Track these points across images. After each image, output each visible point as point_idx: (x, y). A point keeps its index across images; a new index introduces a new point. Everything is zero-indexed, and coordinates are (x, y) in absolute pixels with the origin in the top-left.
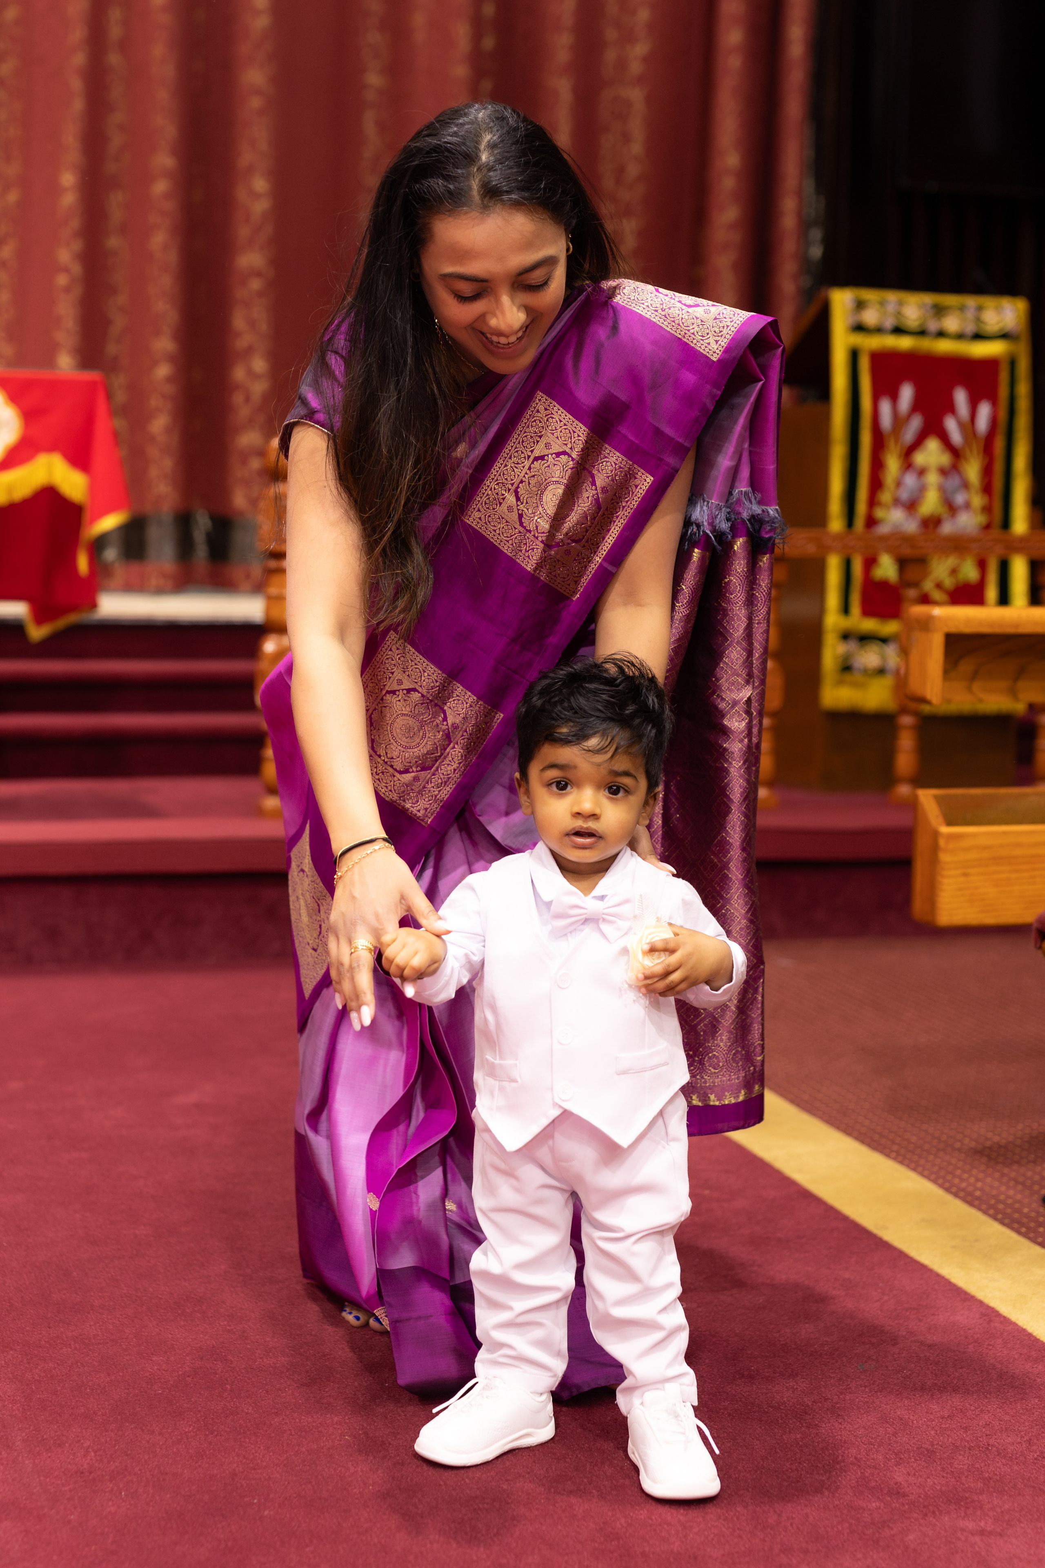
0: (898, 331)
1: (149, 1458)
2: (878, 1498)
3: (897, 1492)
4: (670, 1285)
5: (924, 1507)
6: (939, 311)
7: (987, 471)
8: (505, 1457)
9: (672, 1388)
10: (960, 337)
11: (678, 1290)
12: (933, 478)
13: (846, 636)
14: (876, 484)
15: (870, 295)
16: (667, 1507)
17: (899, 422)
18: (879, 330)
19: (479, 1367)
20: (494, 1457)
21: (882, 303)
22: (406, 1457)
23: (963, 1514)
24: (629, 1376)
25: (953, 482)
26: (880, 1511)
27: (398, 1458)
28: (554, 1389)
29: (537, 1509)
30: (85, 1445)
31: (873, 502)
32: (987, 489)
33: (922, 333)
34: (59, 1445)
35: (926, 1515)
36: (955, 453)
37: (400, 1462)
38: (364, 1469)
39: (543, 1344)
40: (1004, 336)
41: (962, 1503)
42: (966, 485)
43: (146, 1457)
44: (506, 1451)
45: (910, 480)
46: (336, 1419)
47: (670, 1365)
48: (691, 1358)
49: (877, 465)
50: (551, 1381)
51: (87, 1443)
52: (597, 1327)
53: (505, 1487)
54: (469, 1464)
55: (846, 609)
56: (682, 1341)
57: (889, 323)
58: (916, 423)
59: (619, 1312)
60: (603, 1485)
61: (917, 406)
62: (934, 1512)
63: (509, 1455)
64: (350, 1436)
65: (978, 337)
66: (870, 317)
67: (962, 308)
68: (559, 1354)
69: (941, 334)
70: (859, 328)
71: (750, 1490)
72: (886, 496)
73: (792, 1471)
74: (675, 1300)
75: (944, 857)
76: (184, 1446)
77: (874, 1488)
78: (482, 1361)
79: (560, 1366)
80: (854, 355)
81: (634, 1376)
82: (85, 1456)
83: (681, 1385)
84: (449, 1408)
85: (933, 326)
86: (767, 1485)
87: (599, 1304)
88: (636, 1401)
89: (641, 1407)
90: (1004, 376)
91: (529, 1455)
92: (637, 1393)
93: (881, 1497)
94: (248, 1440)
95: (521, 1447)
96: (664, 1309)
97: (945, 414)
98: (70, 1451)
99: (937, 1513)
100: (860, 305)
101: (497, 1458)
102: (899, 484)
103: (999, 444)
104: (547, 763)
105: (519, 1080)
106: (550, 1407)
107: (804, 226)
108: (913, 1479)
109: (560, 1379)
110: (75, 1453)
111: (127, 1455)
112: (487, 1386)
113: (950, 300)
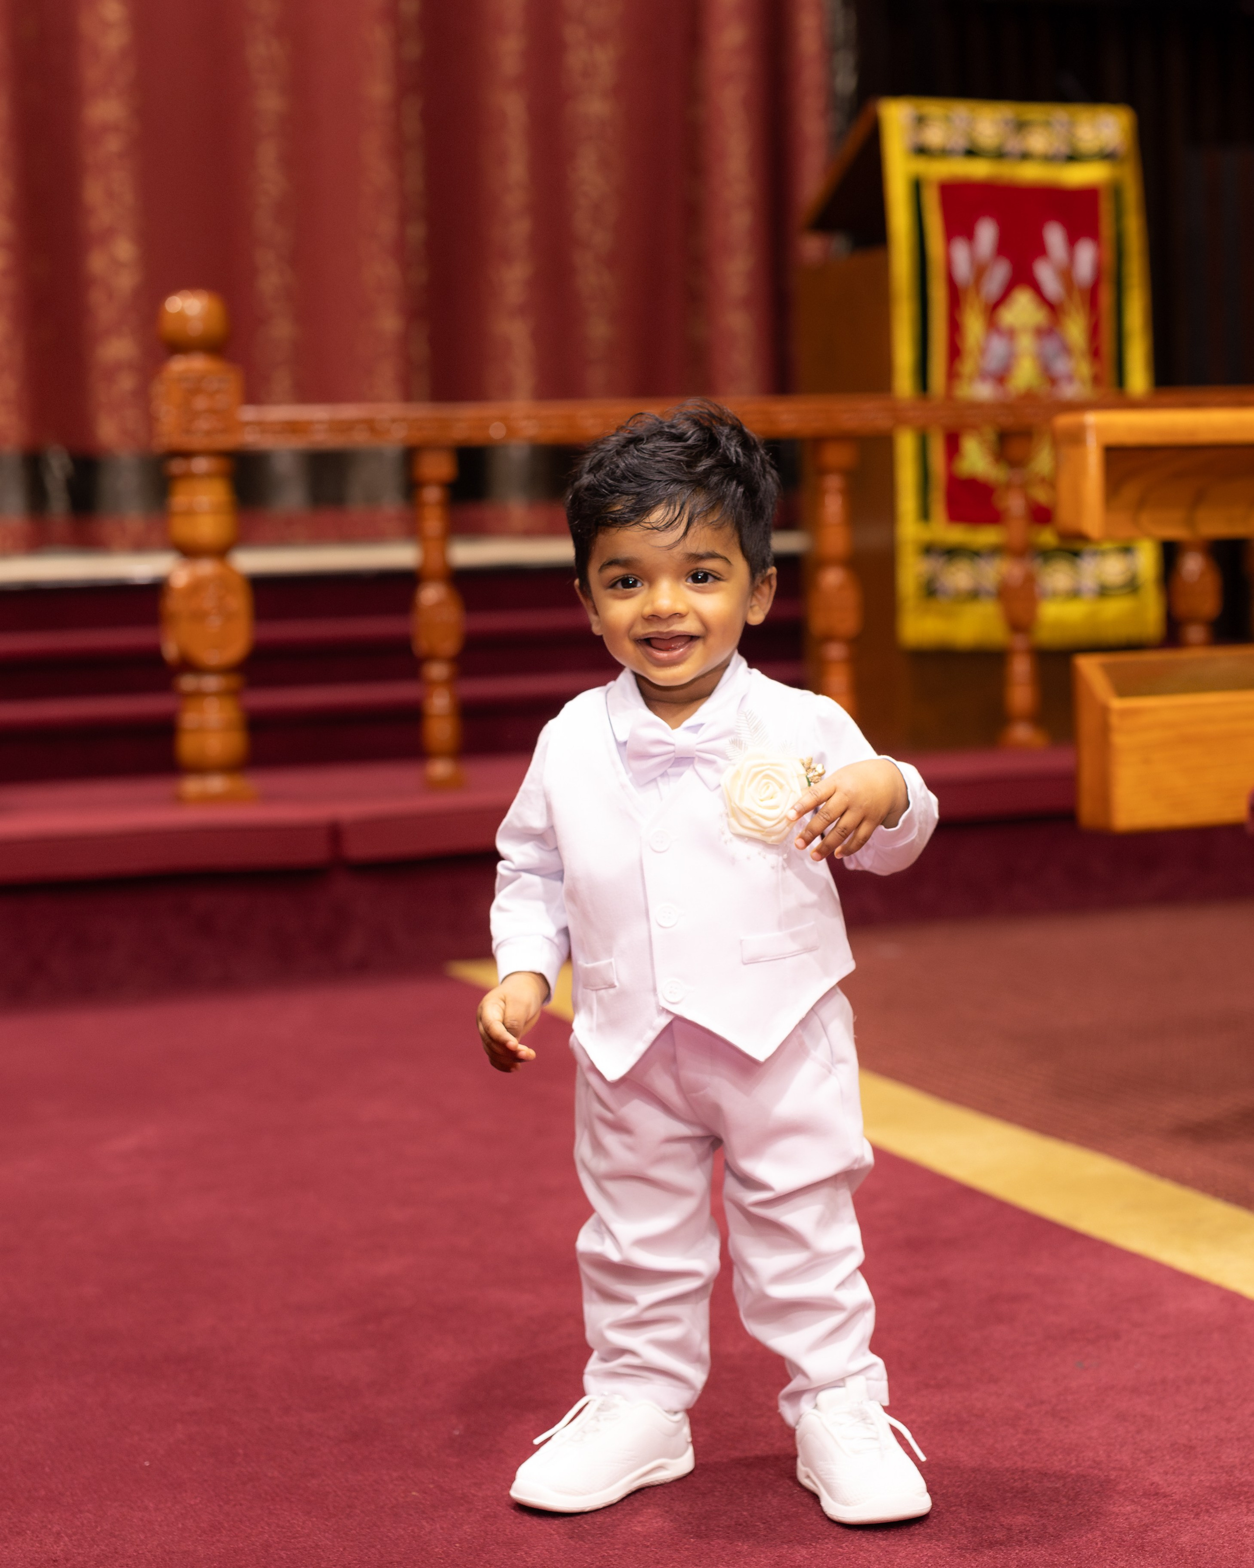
0: (971, 153)
1: (146, 1537)
2: (1133, 1501)
3: (1155, 1493)
4: (850, 1250)
5: (1194, 1506)
6: (1021, 126)
7: (1094, 331)
8: (632, 1497)
9: (856, 1385)
10: (1049, 159)
11: (858, 1257)
12: (1026, 343)
13: (929, 550)
14: (955, 352)
15: (934, 108)
16: (860, 1532)
17: (980, 271)
18: (944, 153)
19: (590, 1382)
20: (620, 1498)
21: (948, 119)
22: (500, 1508)
23: (1245, 1511)
24: (795, 1376)
25: (1051, 346)
26: (1139, 1515)
27: (488, 1510)
28: (691, 1406)
29: (687, 1549)
30: (54, 1530)
31: (952, 375)
32: (1095, 353)
33: (999, 155)
34: (18, 1534)
35: (1197, 1514)
36: (1053, 308)
37: (492, 1514)
38: (445, 1526)
39: (677, 1347)
40: (1106, 156)
41: (1241, 1498)
42: (1066, 350)
43: (142, 1537)
44: (634, 1490)
45: (998, 346)
46: (395, 1475)
47: (852, 1357)
48: (876, 1345)
49: (955, 327)
50: (684, 1397)
51: (56, 1528)
52: (749, 1316)
53: (639, 1529)
54: (587, 1509)
55: (925, 514)
56: (866, 1324)
57: (959, 142)
58: (1000, 273)
59: (780, 1292)
60: (770, 1516)
61: (1003, 248)
62: (1207, 1511)
63: (637, 1495)
64: (417, 1491)
65: (1073, 157)
66: (935, 136)
67: (1047, 124)
68: (697, 1359)
69: (1025, 156)
70: (921, 151)
71: (965, 1505)
72: (968, 366)
73: (1015, 1481)
74: (854, 1272)
75: (1119, 740)
76: (191, 1520)
77: (1124, 1491)
78: (595, 1374)
79: (698, 1376)
80: (917, 187)
81: (804, 1374)
82: (55, 1542)
83: (868, 1379)
84: (553, 1438)
85: (1013, 144)
86: (985, 1498)
87: (750, 1281)
88: (805, 1405)
89: (815, 1411)
90: (1106, 208)
91: (664, 1493)
92: (806, 1398)
93: (1136, 1500)
94: (278, 1507)
95: (652, 1484)
96: (842, 1284)
97: (1033, 262)
98: (34, 1538)
99: (1211, 1511)
100: (920, 121)
101: (623, 1500)
102: (983, 351)
103: (1106, 298)
104: (605, 560)
105: (617, 984)
106: (686, 1430)
107: (830, 49)
108: (1173, 1477)
109: (699, 1392)
110: (41, 1540)
111: (115, 1537)
112: (603, 1405)
113: (1034, 112)
